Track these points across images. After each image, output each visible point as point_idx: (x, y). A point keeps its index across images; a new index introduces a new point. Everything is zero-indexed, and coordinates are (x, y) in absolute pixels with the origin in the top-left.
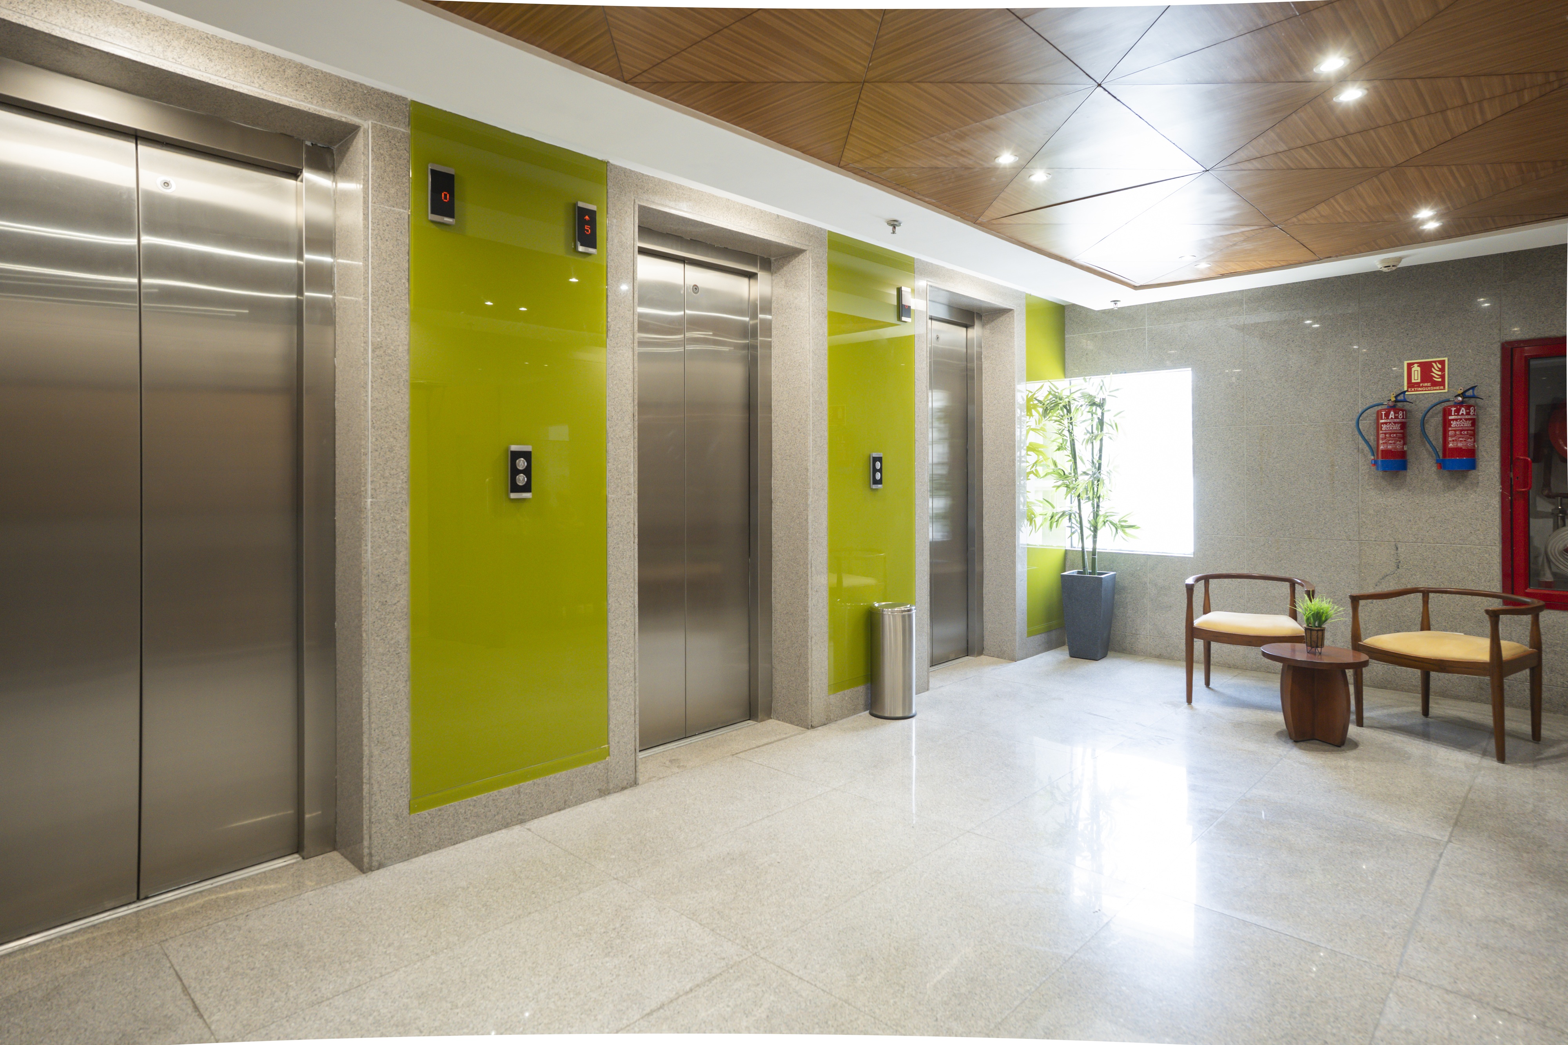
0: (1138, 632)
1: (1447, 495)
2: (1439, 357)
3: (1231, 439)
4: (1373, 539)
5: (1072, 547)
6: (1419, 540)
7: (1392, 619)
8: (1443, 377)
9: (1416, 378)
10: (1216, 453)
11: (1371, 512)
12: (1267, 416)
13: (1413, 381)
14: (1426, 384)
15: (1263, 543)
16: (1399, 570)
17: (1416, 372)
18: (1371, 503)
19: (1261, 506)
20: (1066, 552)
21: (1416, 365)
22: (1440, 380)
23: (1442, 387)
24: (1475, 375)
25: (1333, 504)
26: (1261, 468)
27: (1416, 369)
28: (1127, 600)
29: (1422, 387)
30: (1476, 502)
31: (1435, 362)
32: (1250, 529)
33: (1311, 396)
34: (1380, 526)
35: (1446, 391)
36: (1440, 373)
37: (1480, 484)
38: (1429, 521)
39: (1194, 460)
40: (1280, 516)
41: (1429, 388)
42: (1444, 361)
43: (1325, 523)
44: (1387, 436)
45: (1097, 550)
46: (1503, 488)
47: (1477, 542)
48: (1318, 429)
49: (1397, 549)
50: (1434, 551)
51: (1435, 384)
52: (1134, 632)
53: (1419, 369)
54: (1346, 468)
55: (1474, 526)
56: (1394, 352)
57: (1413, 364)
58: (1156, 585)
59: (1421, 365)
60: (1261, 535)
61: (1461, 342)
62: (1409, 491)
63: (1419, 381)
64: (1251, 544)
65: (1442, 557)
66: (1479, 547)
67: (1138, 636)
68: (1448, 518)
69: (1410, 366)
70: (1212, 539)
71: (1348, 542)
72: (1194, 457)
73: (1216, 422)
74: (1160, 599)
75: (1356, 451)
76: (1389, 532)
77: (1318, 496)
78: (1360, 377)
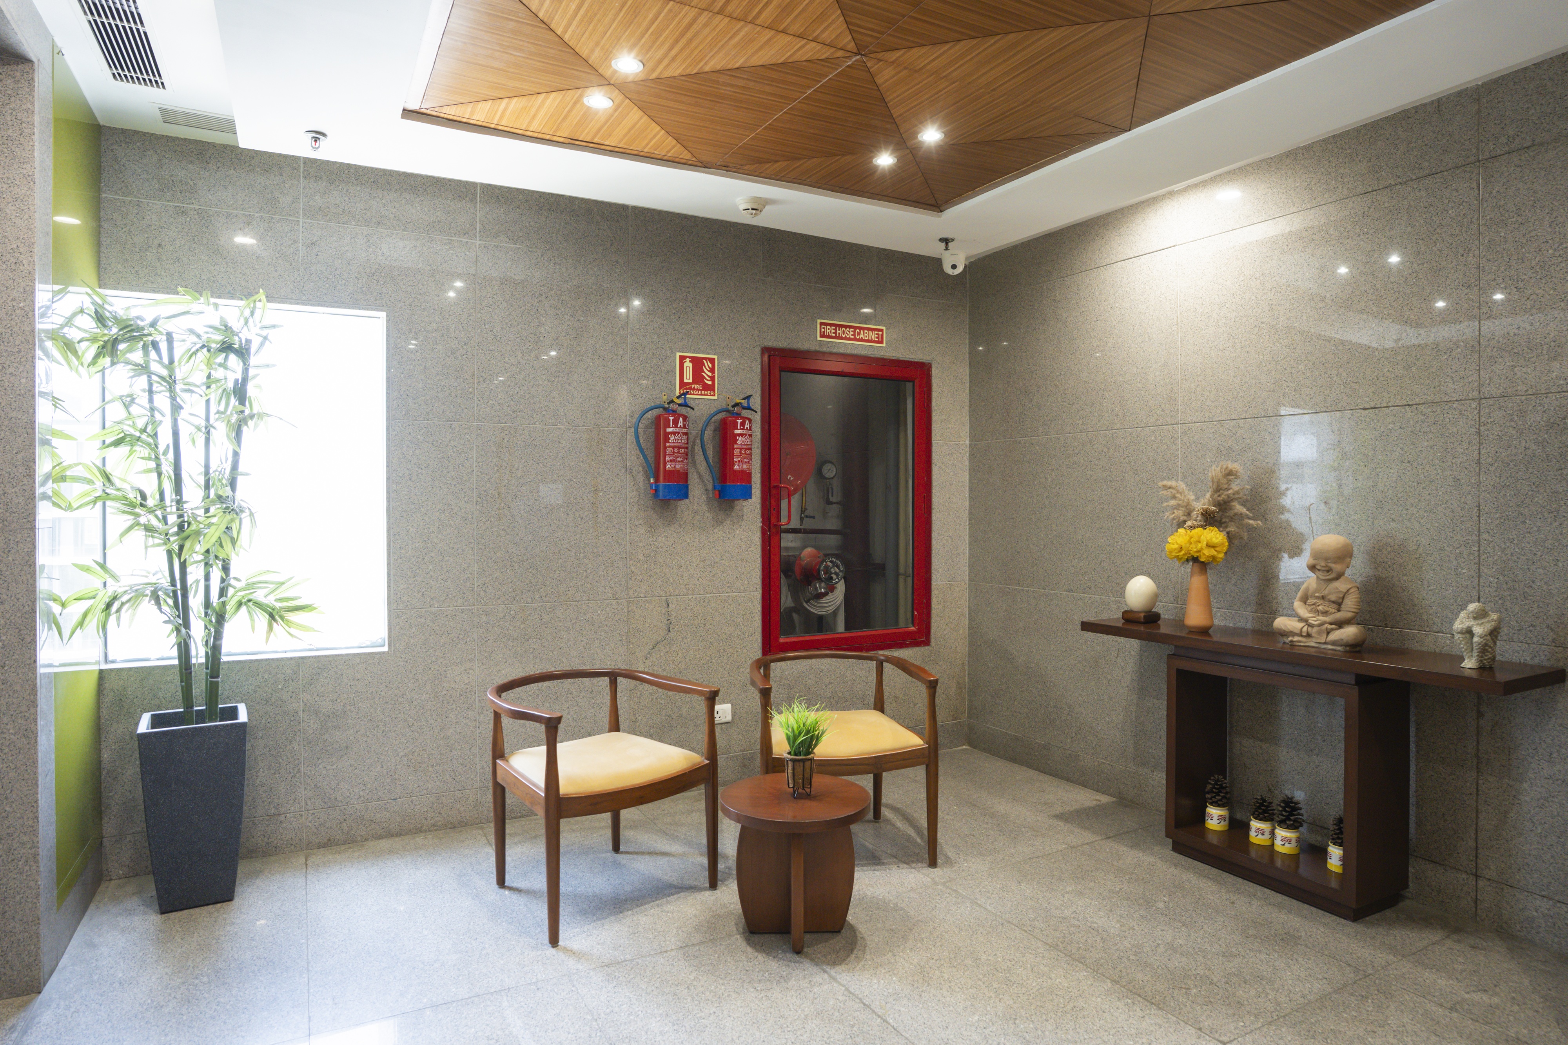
0: (282, 810)
1: (716, 531)
2: (708, 353)
3: (453, 443)
4: (642, 595)
5: (106, 661)
6: (690, 592)
7: (663, 702)
8: (713, 379)
9: (688, 377)
10: (427, 467)
11: (641, 557)
12: (509, 410)
13: (685, 381)
14: (697, 387)
15: (501, 615)
16: (670, 634)
17: (688, 368)
18: (641, 544)
19: (498, 555)
20: (102, 675)
21: (688, 360)
22: (710, 383)
23: (712, 393)
24: (741, 383)
25: (596, 547)
26: (499, 493)
27: (688, 364)
28: (257, 753)
29: (694, 389)
30: (741, 539)
31: (706, 359)
32: (482, 593)
33: (570, 385)
34: (650, 576)
35: (716, 397)
36: (710, 374)
37: (745, 517)
38: (699, 566)
39: (388, 479)
40: (527, 569)
41: (700, 392)
42: (714, 359)
43: (587, 577)
44: (676, 450)
45: (224, 659)
46: (763, 522)
47: (742, 588)
48: (577, 436)
49: (668, 605)
50: (704, 604)
51: (706, 388)
52: (273, 811)
53: (690, 365)
54: (612, 495)
55: (740, 570)
56: (666, 338)
57: (685, 357)
58: (316, 713)
59: (694, 360)
60: (499, 602)
61: (729, 339)
62: (680, 526)
63: (691, 381)
64: (484, 618)
65: (711, 611)
66: (743, 594)
67: (282, 818)
68: (717, 560)
69: (682, 358)
70: (421, 617)
71: (614, 602)
72: (388, 472)
73: (428, 413)
74: (326, 736)
75: (623, 471)
76: (660, 583)
77: (578, 536)
78: (629, 366)
